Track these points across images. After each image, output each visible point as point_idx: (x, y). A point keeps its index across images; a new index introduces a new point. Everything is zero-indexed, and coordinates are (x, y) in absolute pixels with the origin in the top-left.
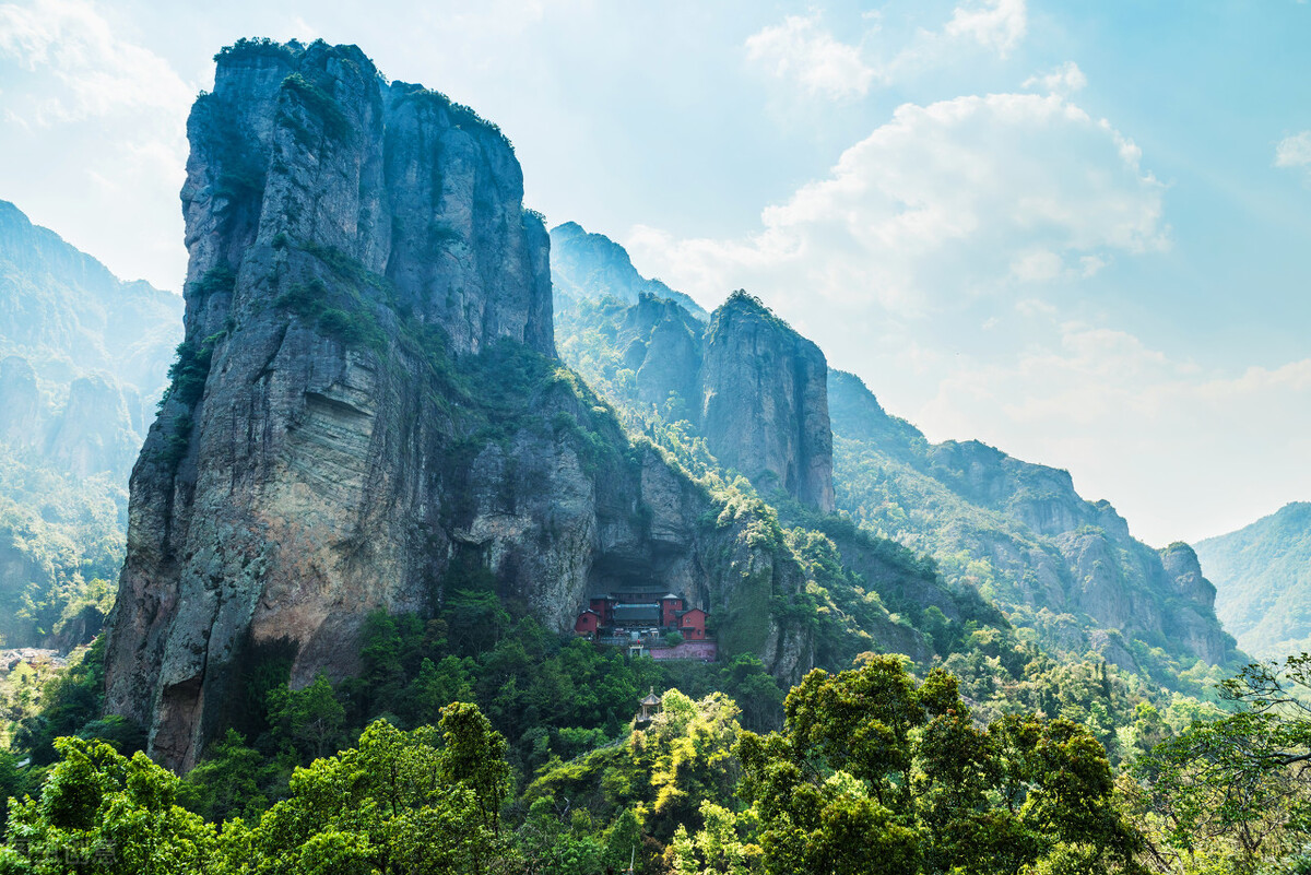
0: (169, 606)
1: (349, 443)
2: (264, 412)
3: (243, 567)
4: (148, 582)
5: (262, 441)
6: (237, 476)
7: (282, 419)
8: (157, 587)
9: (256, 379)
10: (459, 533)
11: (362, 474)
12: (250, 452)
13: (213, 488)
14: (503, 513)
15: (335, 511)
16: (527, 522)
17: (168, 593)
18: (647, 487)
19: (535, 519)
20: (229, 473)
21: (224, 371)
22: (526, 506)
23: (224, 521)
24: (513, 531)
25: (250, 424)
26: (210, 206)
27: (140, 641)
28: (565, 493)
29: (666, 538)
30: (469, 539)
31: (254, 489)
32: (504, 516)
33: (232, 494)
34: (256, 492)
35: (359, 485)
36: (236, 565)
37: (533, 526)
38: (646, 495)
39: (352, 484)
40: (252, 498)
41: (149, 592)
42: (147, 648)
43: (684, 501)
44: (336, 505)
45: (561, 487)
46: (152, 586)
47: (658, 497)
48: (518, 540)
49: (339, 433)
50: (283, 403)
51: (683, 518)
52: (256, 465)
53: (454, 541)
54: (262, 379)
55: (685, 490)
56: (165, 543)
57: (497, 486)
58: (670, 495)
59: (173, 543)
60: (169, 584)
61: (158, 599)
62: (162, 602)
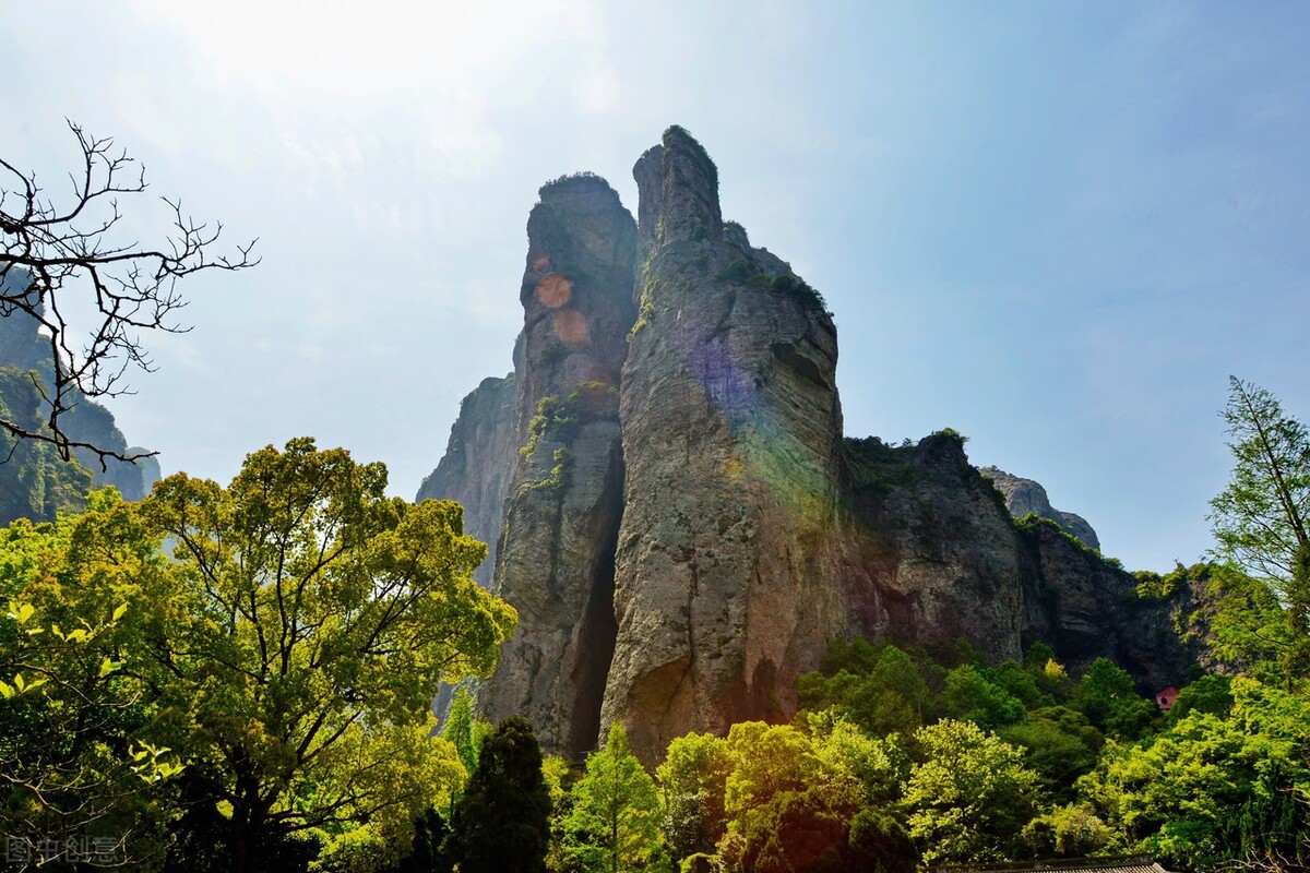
0: (555, 655)
1: (810, 416)
2: (724, 370)
3: (721, 534)
4: (526, 632)
5: (725, 399)
6: (693, 442)
7: (749, 373)
8: (536, 637)
9: (709, 340)
10: (885, 580)
11: (822, 457)
12: (710, 412)
13: (660, 463)
14: (928, 560)
15: (800, 494)
16: (957, 570)
17: (551, 642)
18: (1049, 566)
19: (965, 567)
20: (682, 440)
21: (652, 354)
22: (954, 553)
23: (682, 492)
24: (942, 582)
25: (706, 386)
26: (554, 288)
27: (523, 696)
28: (992, 541)
29: (1077, 628)
30: (896, 587)
31: (718, 453)
32: (929, 564)
33: (688, 462)
34: (722, 455)
35: (821, 469)
36: (710, 534)
37: (966, 575)
38: (1049, 577)
39: (813, 466)
40: (716, 462)
41: (527, 641)
42: (533, 703)
43: (1096, 581)
44: (799, 488)
45: (987, 534)
46: (531, 635)
47: (1063, 578)
48: (951, 591)
49: (801, 403)
50: (747, 356)
51: (1098, 601)
52: (718, 426)
53: (878, 587)
54: (716, 341)
55: (1094, 569)
56: (552, 580)
57: (915, 529)
58: (1076, 576)
59: (560, 579)
60: (551, 632)
61: (539, 650)
62: (545, 653)
